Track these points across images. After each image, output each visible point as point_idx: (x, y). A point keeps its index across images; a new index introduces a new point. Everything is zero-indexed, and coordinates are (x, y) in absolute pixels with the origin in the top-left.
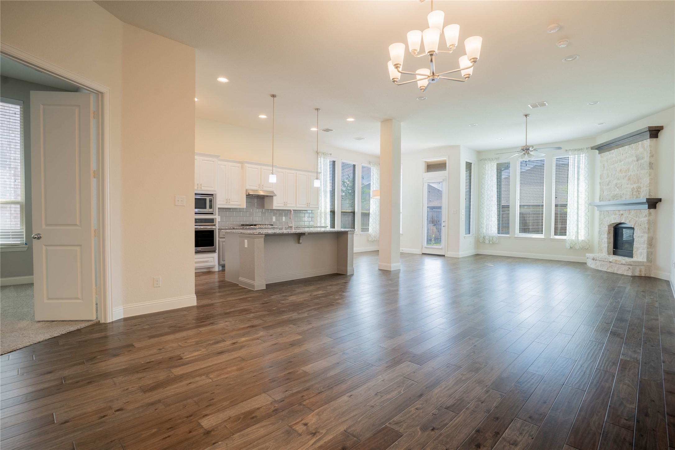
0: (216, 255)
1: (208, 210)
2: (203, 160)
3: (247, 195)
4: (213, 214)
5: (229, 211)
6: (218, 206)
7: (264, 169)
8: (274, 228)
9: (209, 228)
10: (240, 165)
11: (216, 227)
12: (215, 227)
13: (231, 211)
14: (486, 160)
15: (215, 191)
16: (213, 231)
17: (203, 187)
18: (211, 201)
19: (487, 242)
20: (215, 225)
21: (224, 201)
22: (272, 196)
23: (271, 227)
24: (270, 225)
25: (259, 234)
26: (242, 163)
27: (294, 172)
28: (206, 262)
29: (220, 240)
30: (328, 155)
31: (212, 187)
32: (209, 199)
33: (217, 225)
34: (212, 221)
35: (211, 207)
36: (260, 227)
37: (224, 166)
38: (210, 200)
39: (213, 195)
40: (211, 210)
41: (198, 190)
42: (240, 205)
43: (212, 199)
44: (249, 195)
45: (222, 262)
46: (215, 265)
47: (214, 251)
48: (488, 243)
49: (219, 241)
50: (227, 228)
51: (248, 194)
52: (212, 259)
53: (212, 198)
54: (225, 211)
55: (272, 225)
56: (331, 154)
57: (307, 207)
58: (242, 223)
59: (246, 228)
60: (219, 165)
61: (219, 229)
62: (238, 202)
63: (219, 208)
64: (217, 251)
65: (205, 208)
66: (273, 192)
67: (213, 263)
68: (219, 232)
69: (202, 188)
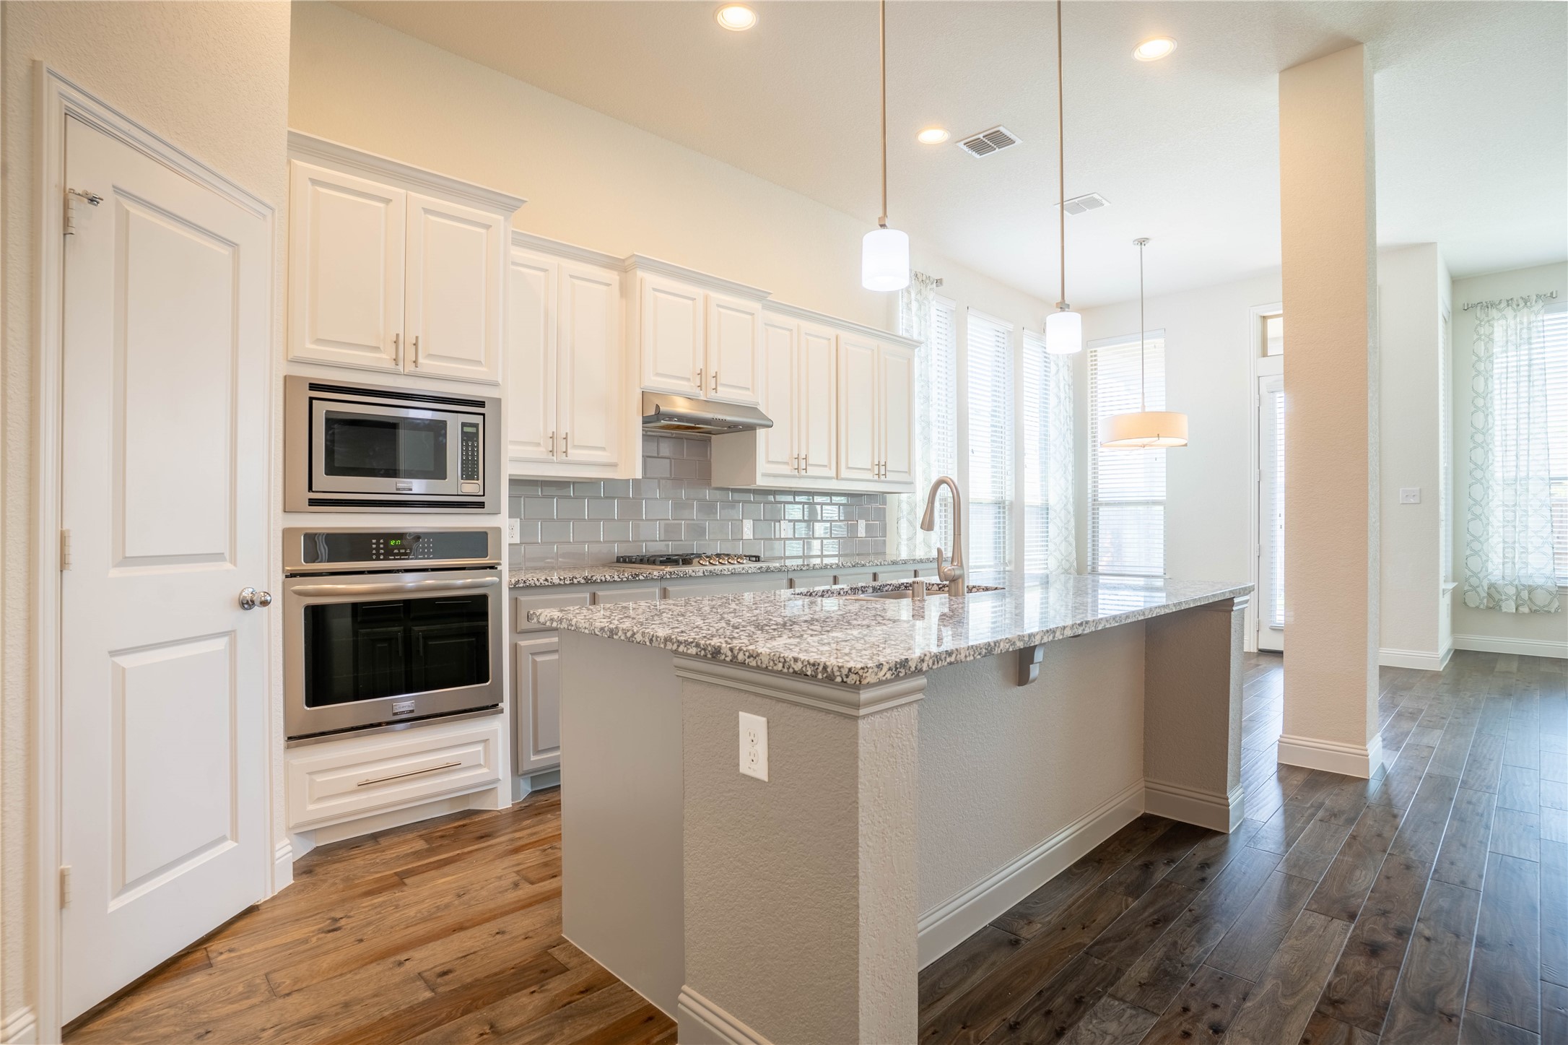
0: (497, 727)
1: (454, 484)
2: (427, 211)
3: (646, 420)
4: (481, 505)
5: (560, 497)
6: (509, 469)
7: (719, 306)
8: (768, 570)
9: (459, 583)
10: (613, 277)
11: (500, 577)
12: (495, 579)
13: (569, 497)
14: (1490, 305)
15: (495, 385)
16: (484, 598)
17: (430, 356)
18: (469, 438)
19: (1509, 607)
20: (492, 567)
21: (539, 444)
22: (751, 428)
23: (751, 566)
24: (750, 557)
25: (897, 678)
26: (622, 267)
27: (830, 332)
28: (448, 768)
29: (522, 643)
30: (932, 284)
31: (478, 363)
32: (464, 425)
33: (504, 567)
34: (477, 543)
35: (470, 470)
36: (711, 568)
37: (541, 274)
38: (467, 429)
39: (481, 404)
40: (471, 487)
41: (397, 374)
42: (614, 465)
43: (476, 426)
44: (659, 415)
45: (533, 758)
46: (498, 780)
47: (491, 708)
48: (1514, 611)
49: (515, 649)
50: (556, 581)
51: (652, 412)
52: (480, 748)
53: (479, 420)
54: (544, 497)
55: (757, 559)
56: (941, 280)
57: (876, 481)
58: (617, 550)
59: (646, 579)
60: (514, 263)
61: (514, 587)
62: (603, 449)
63: (515, 482)
64: (506, 705)
65: (438, 472)
66: (753, 410)
67: (485, 770)
68: (515, 603)
69: (421, 360)
